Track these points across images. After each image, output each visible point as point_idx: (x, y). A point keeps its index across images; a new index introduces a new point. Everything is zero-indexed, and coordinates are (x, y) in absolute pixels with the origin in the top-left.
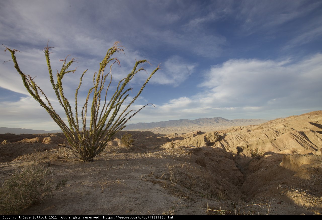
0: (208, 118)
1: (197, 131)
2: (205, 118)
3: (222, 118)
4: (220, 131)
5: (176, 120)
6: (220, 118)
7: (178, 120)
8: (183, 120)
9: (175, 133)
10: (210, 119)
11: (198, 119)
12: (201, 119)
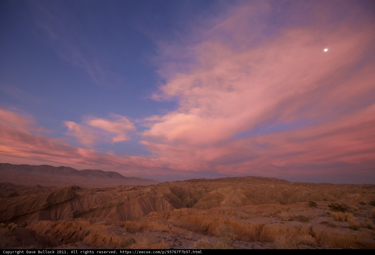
0: (101, 171)
1: (74, 185)
2: (97, 170)
3: (118, 174)
4: (102, 189)
5: (54, 167)
6: (115, 172)
7: (57, 166)
8: (65, 167)
9: (39, 186)
10: (103, 172)
11: (87, 170)
12: (91, 170)
